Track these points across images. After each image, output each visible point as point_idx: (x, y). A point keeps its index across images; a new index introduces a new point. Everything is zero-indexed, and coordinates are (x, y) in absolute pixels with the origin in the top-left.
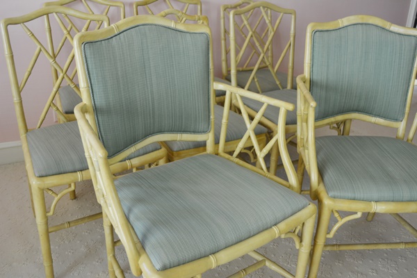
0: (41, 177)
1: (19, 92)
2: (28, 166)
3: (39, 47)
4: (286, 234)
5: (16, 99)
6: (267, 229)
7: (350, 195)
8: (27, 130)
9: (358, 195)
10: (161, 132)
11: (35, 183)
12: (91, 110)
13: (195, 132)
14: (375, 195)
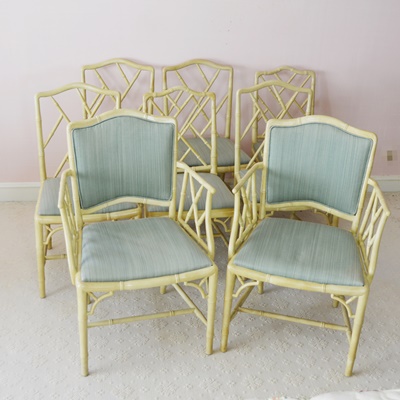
0: (42, 215)
1: (43, 149)
2: (37, 206)
3: (62, 114)
4: (189, 282)
5: (40, 154)
6: (170, 275)
7: (250, 266)
8: (46, 178)
9: (256, 267)
10: (129, 195)
11: (37, 219)
12: (74, 174)
13: (157, 199)
14: (270, 270)
